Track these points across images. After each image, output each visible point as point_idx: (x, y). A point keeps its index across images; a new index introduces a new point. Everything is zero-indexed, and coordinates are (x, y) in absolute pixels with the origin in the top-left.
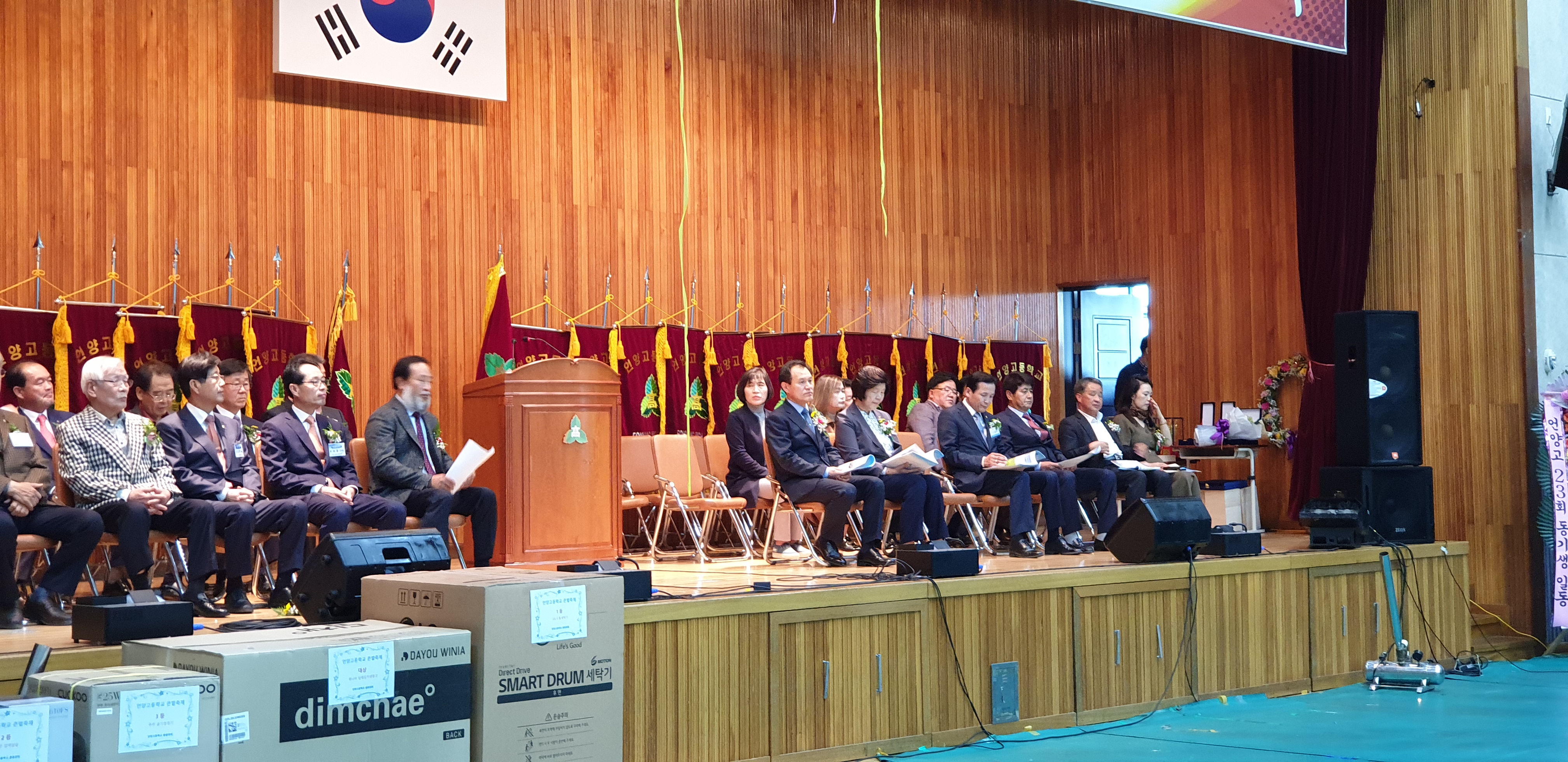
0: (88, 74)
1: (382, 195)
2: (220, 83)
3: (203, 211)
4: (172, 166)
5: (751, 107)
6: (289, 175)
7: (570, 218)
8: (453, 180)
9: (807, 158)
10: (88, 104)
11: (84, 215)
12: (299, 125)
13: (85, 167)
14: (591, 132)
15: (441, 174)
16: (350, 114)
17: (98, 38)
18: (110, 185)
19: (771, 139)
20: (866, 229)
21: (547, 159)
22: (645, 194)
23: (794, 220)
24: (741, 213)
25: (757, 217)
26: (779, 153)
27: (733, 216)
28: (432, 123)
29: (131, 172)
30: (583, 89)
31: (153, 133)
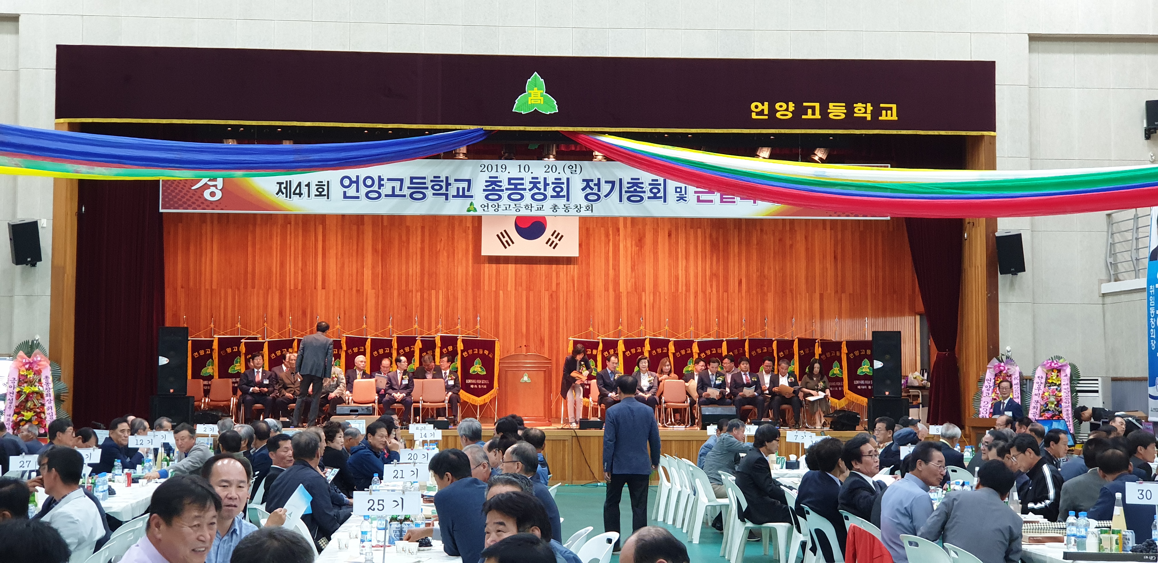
0: (419, 261)
1: (531, 294)
2: (467, 261)
3: (460, 303)
4: (448, 289)
5: (714, 247)
6: (494, 289)
7: (618, 297)
8: (563, 286)
9: (748, 266)
10: (418, 271)
11: (417, 307)
12: (498, 272)
13: (417, 291)
14: (629, 263)
15: (558, 284)
16: (518, 266)
17: (422, 249)
18: (426, 296)
19: (726, 258)
20: (784, 292)
21: (607, 275)
22: (656, 285)
23: (740, 290)
24: (709, 289)
25: (718, 291)
26: (731, 263)
27: (704, 292)
28: (554, 266)
29: (433, 292)
30: (625, 247)
31: (442, 279)
